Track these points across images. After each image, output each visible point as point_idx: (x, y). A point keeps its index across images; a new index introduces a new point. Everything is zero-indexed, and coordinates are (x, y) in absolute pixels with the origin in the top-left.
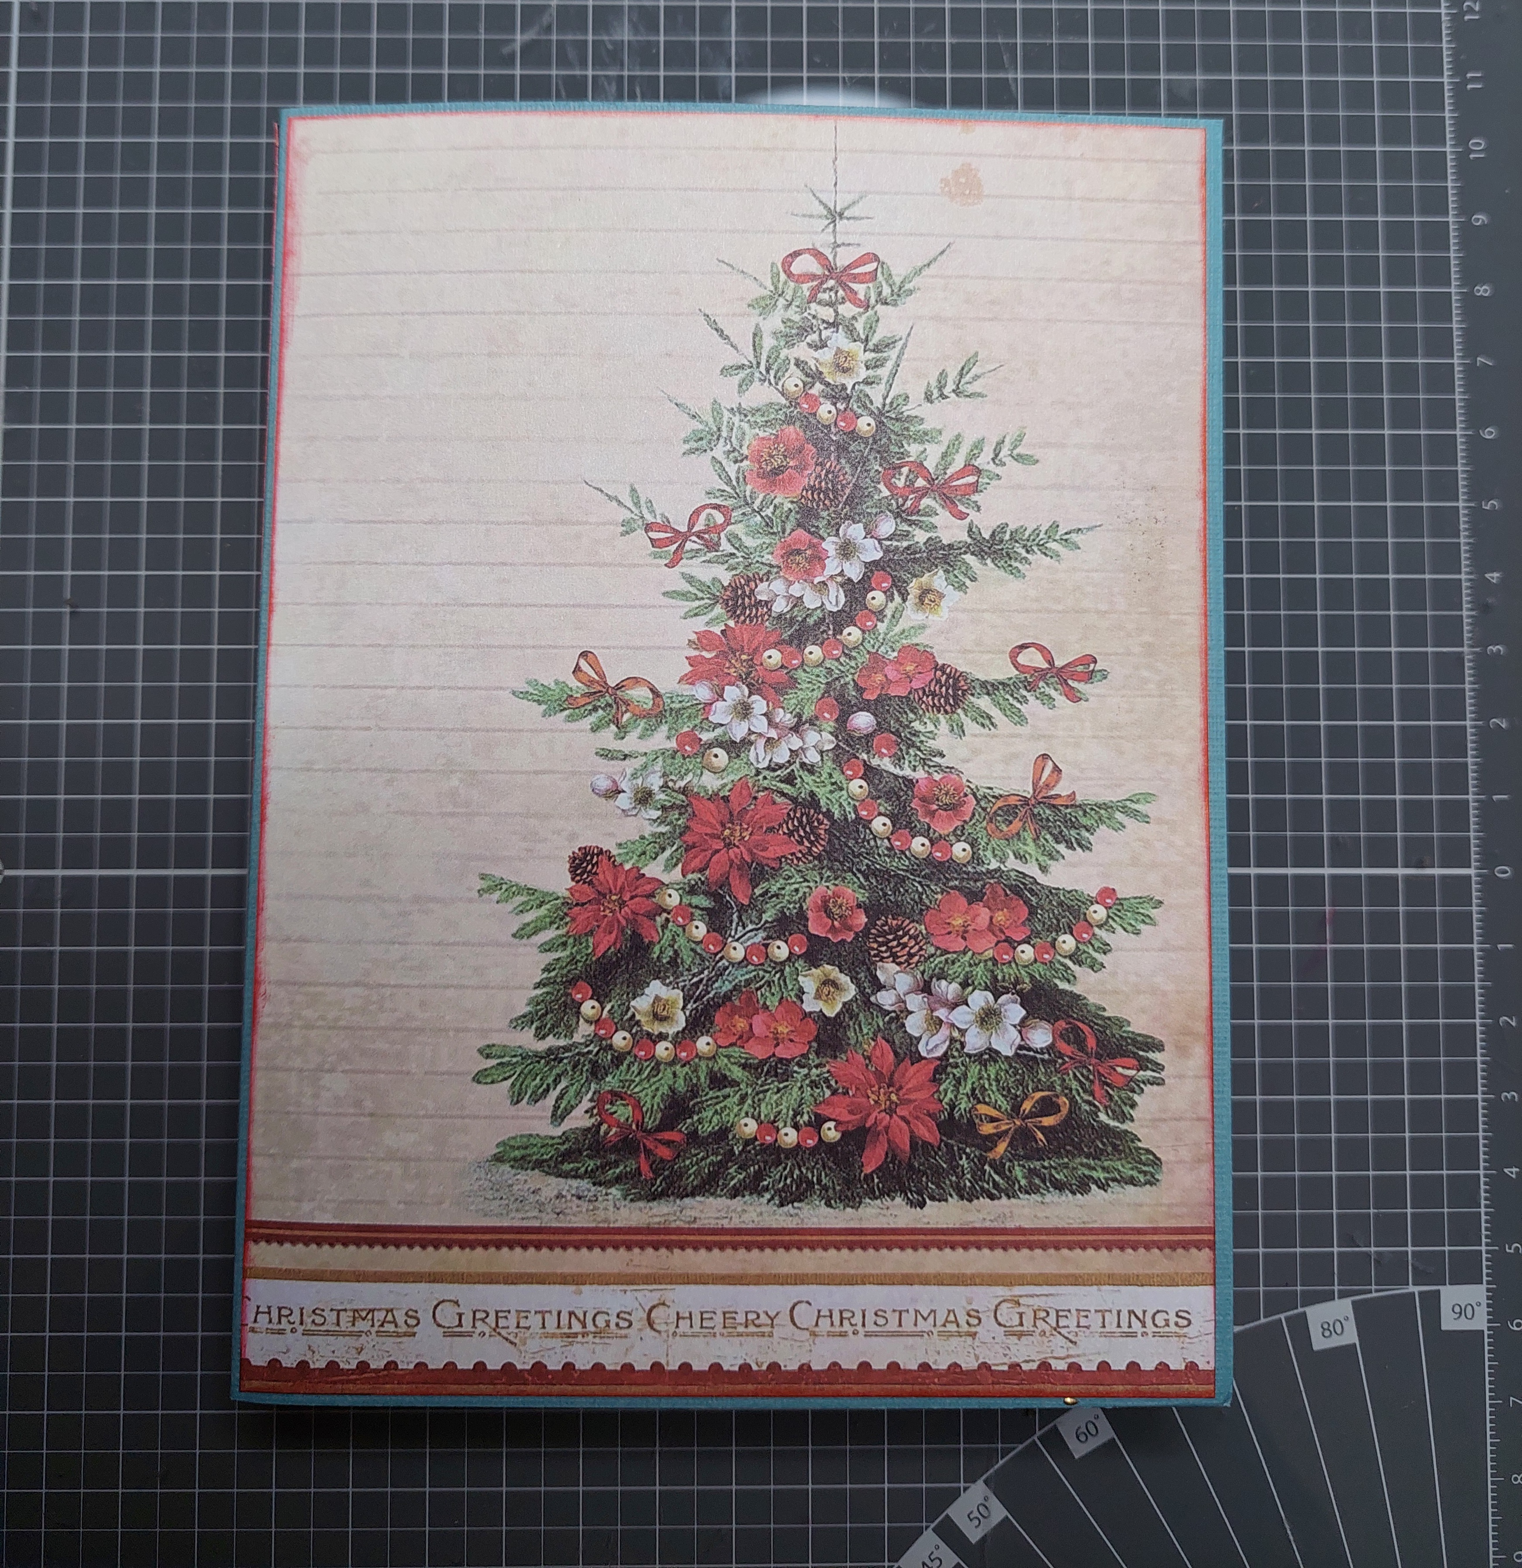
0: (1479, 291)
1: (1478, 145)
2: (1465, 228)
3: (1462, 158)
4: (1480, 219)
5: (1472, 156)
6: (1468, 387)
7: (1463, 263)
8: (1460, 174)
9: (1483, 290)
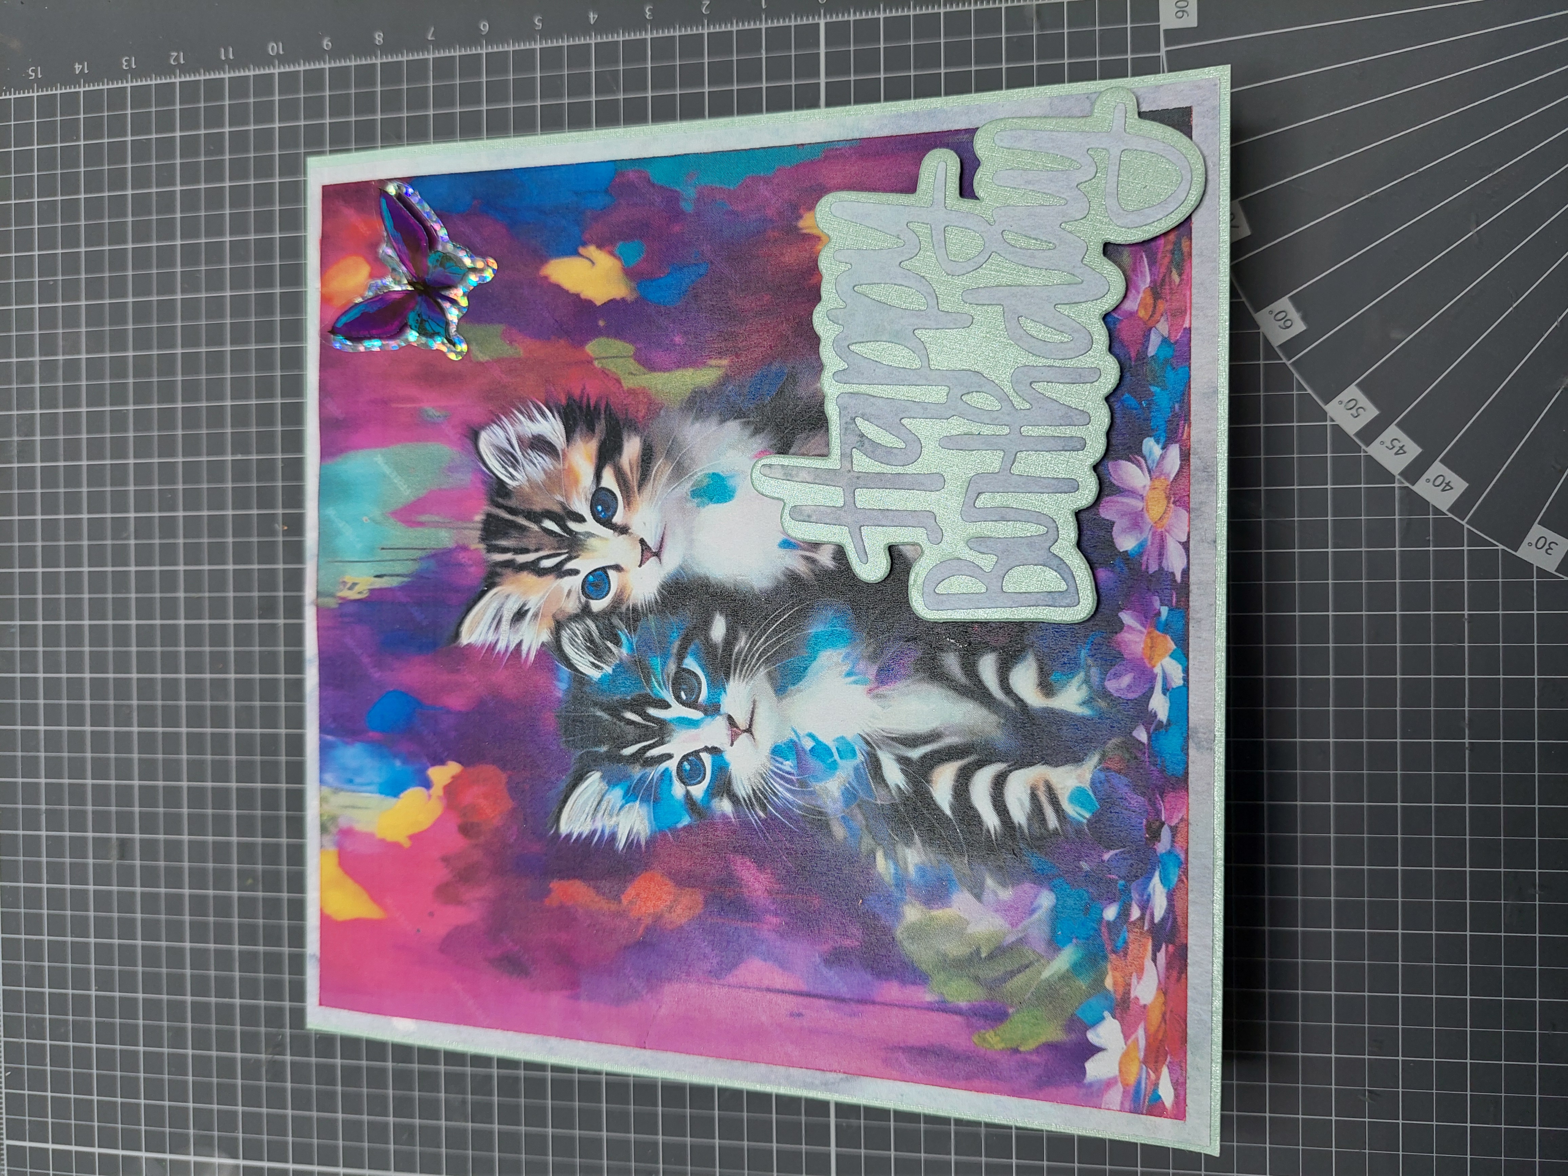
0: (379, 40)
1: (274, 48)
2: (334, 54)
3: (283, 60)
4: (326, 43)
5: (281, 52)
6: (450, 46)
7: (359, 54)
8: (294, 61)
9: (379, 38)
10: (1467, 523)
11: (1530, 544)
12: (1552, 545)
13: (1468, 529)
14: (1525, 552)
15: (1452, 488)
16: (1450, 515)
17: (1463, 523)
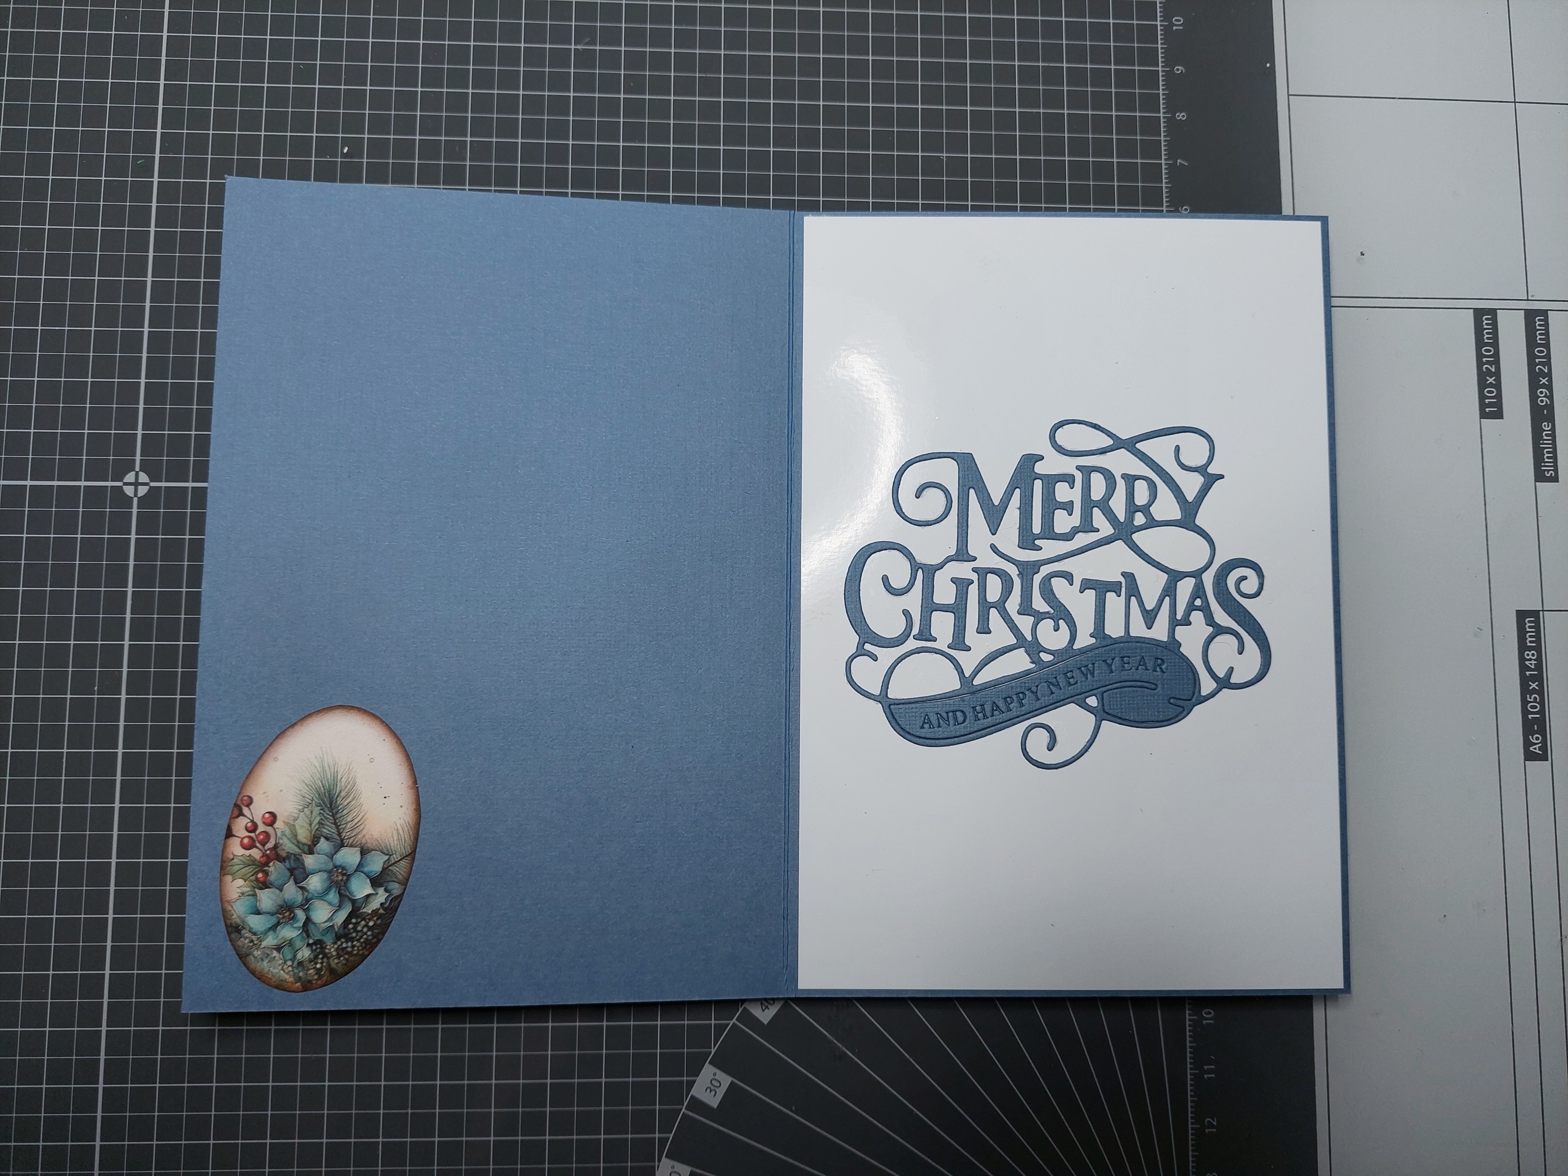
0: (1179, 116)
2: (1169, 75)
3: (1167, 30)
4: (1179, 69)
5: (1174, 28)
6: (1170, 179)
7: (1167, 98)
8: (1165, 40)
9: (1181, 116)
10: (734, 1023)
11: (715, 1074)
12: (713, 1093)
13: (729, 1024)
14: (708, 1071)
15: (763, 1011)
16: (741, 1010)
17: (734, 1020)
